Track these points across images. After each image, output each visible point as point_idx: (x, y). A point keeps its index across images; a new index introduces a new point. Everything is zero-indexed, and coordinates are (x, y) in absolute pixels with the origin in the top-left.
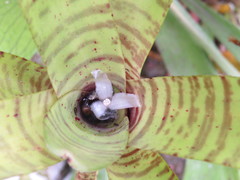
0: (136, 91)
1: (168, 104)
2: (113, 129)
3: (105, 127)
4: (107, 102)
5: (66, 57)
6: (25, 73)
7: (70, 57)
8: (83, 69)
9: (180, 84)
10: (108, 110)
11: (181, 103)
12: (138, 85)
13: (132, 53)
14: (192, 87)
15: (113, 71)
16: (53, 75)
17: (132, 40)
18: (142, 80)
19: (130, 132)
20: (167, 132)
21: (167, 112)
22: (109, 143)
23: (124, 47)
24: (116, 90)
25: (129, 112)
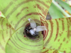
0: (45, 25)
1: (58, 29)
2: (38, 39)
3: (35, 38)
4: (35, 29)
5: (16, 15)
6: (4, 22)
7: (18, 14)
8: (24, 19)
9: (63, 21)
10: (36, 32)
11: (63, 29)
12: (45, 22)
13: (42, 11)
14: (68, 22)
15: (36, 18)
16: (11, 22)
17: (41, 6)
18: (47, 21)
19: (44, 40)
20: (59, 40)
21: (58, 32)
22: (36, 46)
23: (39, 9)
24: (37, 25)
25: (43, 32)
